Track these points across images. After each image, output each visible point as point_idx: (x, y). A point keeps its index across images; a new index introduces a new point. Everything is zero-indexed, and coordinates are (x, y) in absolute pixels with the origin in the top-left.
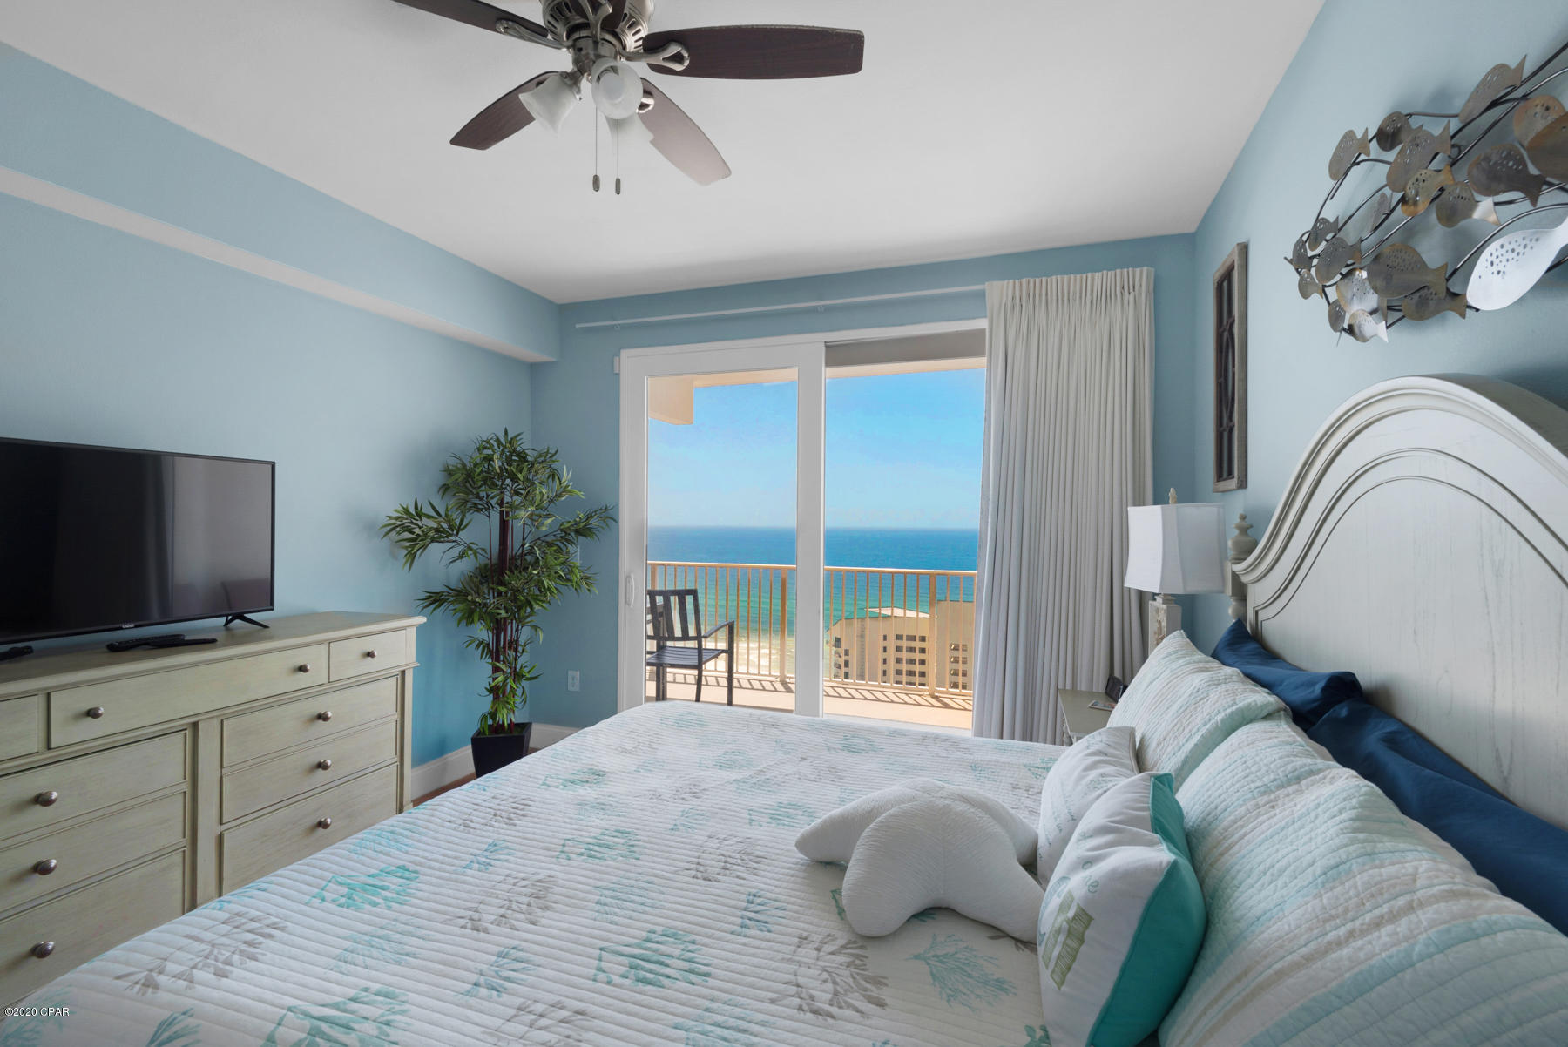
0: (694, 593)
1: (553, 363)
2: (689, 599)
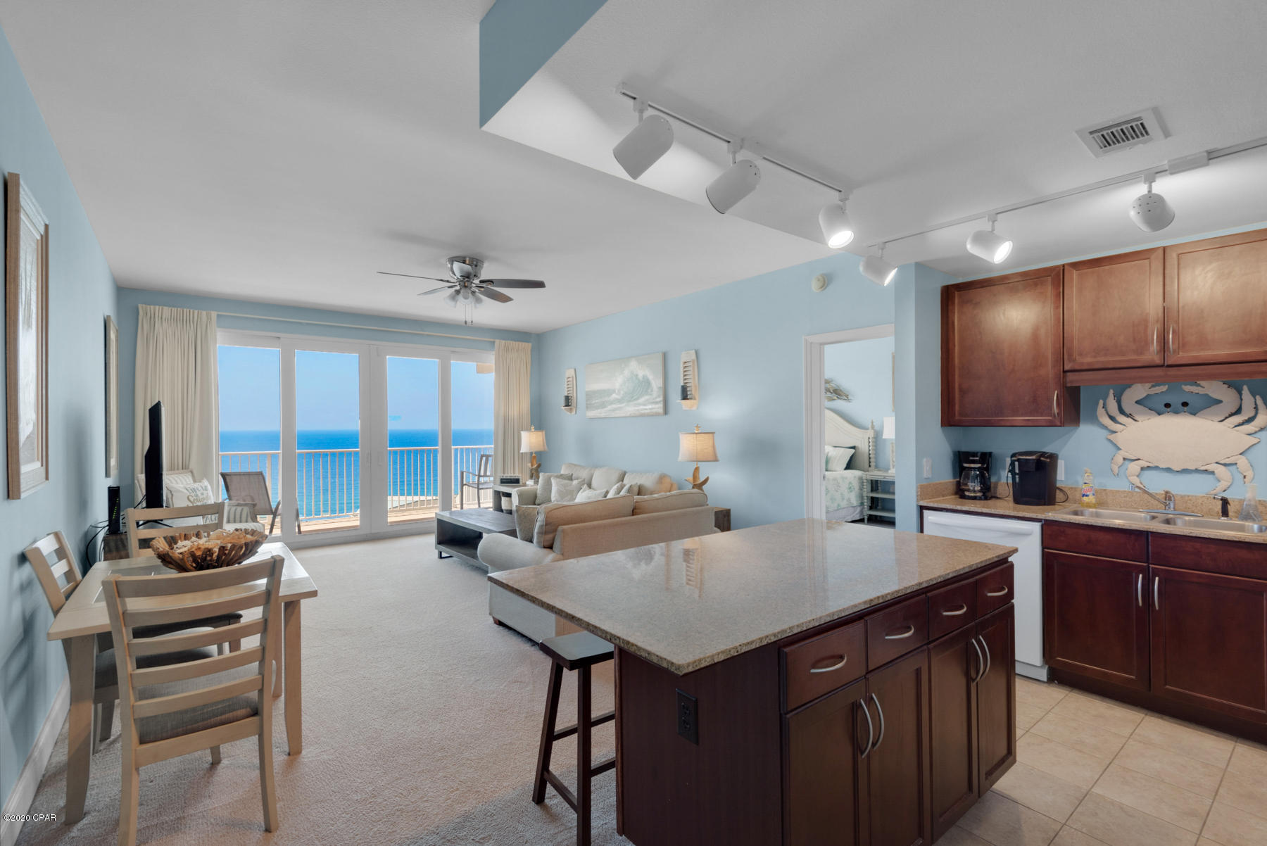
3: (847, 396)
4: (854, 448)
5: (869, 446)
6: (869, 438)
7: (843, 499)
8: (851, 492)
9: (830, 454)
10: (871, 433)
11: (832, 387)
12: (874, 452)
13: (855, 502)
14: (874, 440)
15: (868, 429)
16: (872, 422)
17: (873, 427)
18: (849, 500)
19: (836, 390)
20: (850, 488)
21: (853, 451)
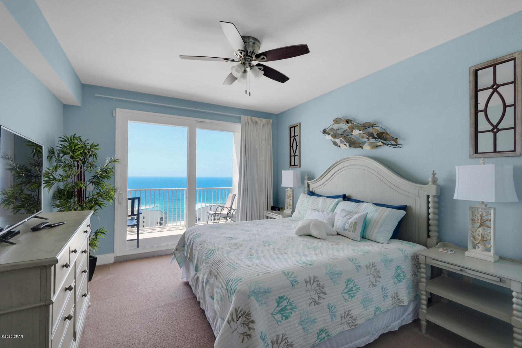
0: (139, 198)
1: (79, 107)
2: (136, 202)
3: (395, 140)
4: (404, 208)
5: (428, 208)
6: (428, 197)
7: (385, 296)
8: (400, 281)
9: (369, 216)
10: (431, 190)
11: (377, 130)
12: (436, 217)
13: (405, 297)
14: (436, 199)
15: (425, 183)
16: (434, 174)
17: (435, 182)
18: (396, 296)
19: (382, 133)
20: (398, 275)
21: (403, 213)
